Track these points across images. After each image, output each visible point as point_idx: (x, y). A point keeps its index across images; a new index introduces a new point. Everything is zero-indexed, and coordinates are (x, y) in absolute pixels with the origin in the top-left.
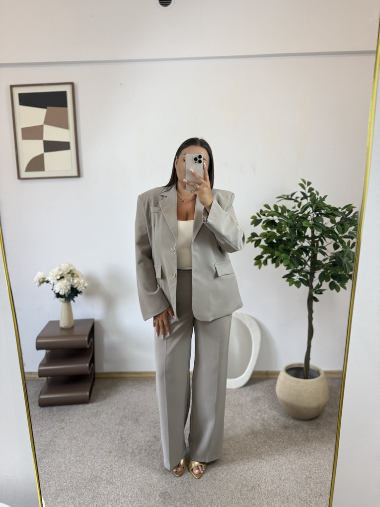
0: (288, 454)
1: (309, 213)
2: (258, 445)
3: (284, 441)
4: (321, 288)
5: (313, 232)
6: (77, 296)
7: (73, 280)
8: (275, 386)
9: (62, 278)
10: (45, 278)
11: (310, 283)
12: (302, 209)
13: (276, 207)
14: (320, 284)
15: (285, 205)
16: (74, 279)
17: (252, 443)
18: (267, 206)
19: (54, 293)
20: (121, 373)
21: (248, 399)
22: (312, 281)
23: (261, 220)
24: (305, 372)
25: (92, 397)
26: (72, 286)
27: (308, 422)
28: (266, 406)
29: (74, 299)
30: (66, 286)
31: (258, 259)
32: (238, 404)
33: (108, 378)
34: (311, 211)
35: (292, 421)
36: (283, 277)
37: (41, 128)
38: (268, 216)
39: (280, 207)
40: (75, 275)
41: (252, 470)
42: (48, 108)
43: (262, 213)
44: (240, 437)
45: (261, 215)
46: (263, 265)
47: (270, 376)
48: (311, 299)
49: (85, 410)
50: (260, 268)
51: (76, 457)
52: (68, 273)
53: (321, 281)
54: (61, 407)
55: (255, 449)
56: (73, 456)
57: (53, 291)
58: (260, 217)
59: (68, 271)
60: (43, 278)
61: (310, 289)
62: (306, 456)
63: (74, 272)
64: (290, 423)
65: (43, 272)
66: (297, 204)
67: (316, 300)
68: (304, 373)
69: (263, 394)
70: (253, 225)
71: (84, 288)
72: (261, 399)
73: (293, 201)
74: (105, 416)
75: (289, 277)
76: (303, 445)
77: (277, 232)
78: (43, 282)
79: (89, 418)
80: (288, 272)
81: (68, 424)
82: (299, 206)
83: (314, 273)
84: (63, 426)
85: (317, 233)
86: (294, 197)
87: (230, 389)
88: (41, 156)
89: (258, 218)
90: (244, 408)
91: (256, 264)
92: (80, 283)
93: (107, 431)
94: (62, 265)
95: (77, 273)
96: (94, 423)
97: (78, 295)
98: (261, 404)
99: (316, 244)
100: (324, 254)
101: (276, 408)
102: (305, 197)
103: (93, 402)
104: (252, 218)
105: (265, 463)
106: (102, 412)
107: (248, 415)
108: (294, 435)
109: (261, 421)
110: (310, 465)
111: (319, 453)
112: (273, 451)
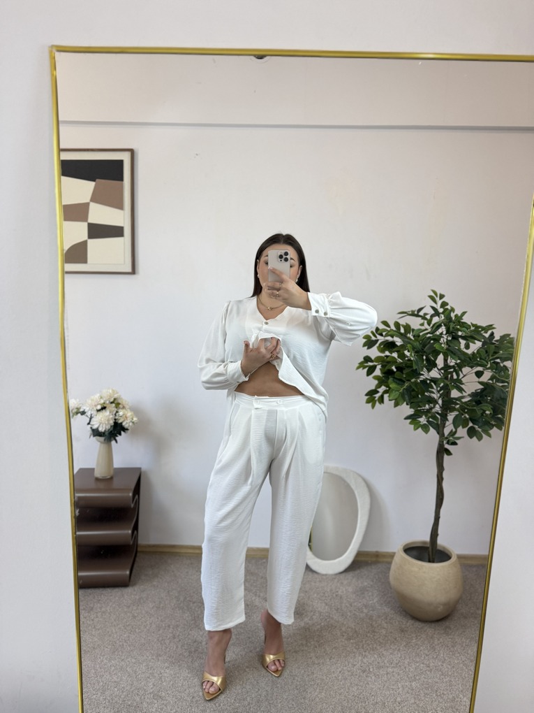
0: (405, 668)
1: (442, 334)
2: (364, 653)
3: (399, 649)
4: (457, 435)
5: (445, 360)
6: (120, 434)
7: (117, 412)
8: (389, 573)
9: (104, 408)
10: (80, 408)
11: (441, 429)
12: (432, 327)
13: (397, 325)
14: (454, 430)
15: (408, 323)
16: (119, 411)
17: (355, 650)
18: (385, 323)
19: (90, 429)
20: (173, 546)
21: (350, 589)
22: (444, 427)
23: (378, 340)
24: (431, 553)
25: (132, 578)
26: (115, 419)
27: (433, 625)
28: (375, 601)
29: (117, 438)
30: (108, 420)
31: (371, 394)
32: (336, 595)
33: (154, 553)
34: (444, 333)
35: (411, 622)
36: (406, 419)
37: (86, 206)
38: (386, 336)
39: (403, 326)
40: (121, 406)
41: (356, 688)
42: (97, 180)
43: (379, 332)
44: (339, 640)
45: (377, 335)
46: (377, 403)
47: (381, 560)
48: (442, 452)
49: (123, 595)
50: (373, 407)
51: (110, 661)
52: (112, 403)
53: (456, 427)
54: (90, 591)
55: (360, 658)
56: (106, 659)
57: (90, 426)
58: (376, 337)
59: (112, 400)
60: (77, 408)
61: (440, 437)
62: (431, 671)
63: (120, 401)
64: (408, 624)
65: (78, 400)
66: (426, 321)
67: (449, 453)
68: (429, 555)
69: (372, 583)
70: (366, 347)
71: (131, 424)
72: (367, 591)
73: (420, 318)
74: (151, 605)
75: (413, 418)
76: (427, 655)
77: (398, 357)
78: (77, 413)
79: (129, 607)
80: (411, 411)
81: (99, 614)
82: (429, 324)
83: (446, 415)
84: (92, 617)
85: (452, 362)
86: (421, 313)
87: (326, 575)
88: (84, 244)
89: (373, 338)
90: (345, 601)
91: (368, 402)
92: (126, 417)
93: (154, 626)
94: (104, 391)
95: (124, 403)
96: (136, 615)
97: (122, 433)
98: (368, 598)
99: (449, 376)
100: (461, 390)
101: (389, 602)
102: (437, 313)
103: (134, 584)
104: (364, 338)
105: (373, 677)
106: (147, 599)
107: (350, 611)
108: (414, 641)
109: (368, 621)
110: (437, 683)
111: (450, 667)
112: (386, 661)
